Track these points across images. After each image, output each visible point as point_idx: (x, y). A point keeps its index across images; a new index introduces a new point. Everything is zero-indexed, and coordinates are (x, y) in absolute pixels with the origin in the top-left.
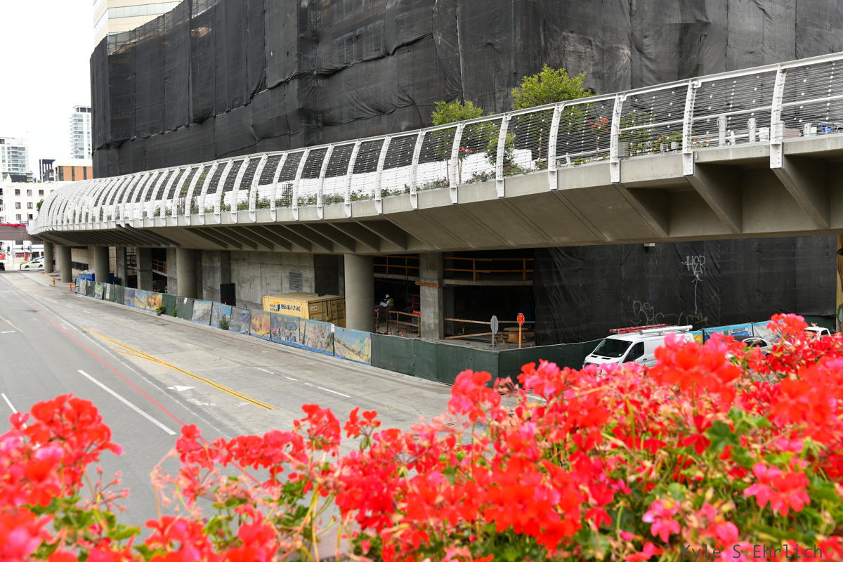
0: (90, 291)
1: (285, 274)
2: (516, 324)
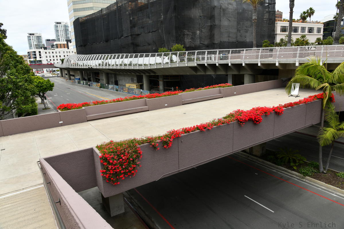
0: (79, 83)
1: (130, 78)
2: (176, 89)
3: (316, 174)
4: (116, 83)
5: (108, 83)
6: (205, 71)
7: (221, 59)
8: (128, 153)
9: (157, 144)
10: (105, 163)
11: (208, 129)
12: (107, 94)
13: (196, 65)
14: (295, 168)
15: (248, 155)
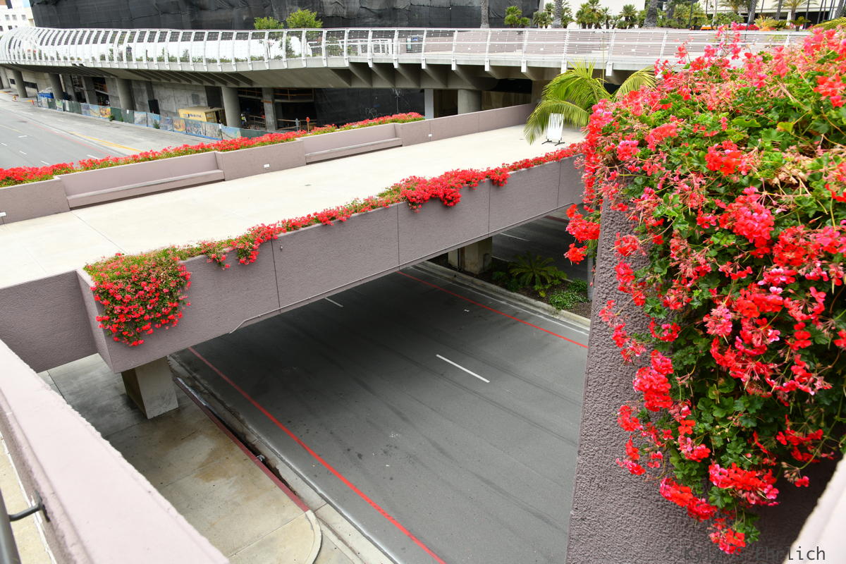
0: (51, 105)
1: (188, 95)
2: (306, 122)
3: (581, 304)
4: (154, 107)
5: (132, 107)
6: (371, 82)
7: (409, 51)
8: (158, 277)
9: (224, 256)
10: (104, 302)
11: (341, 221)
12: (132, 137)
13: (347, 65)
14: (542, 294)
15: (455, 272)
